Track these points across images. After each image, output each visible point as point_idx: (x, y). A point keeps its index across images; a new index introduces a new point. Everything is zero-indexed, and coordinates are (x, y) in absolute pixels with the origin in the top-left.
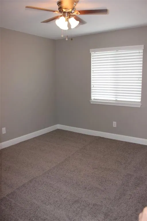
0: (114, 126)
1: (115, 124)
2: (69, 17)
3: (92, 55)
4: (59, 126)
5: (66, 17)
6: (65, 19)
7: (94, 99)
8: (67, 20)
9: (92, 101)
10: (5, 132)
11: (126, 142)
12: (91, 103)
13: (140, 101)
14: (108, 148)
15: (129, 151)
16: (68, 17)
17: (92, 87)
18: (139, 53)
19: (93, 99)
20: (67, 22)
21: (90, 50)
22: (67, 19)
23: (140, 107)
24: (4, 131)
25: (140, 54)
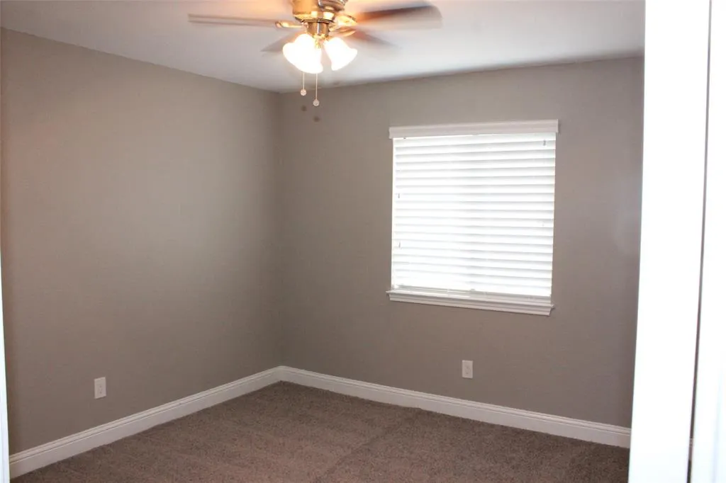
0: (464, 375)
1: (467, 368)
2: (327, 36)
3: (395, 145)
4: (283, 373)
5: (316, 36)
6: (314, 40)
7: (403, 287)
8: (319, 43)
9: (392, 294)
10: (104, 394)
11: (504, 428)
12: (391, 299)
13: (548, 293)
14: (445, 449)
15: (514, 458)
16: (323, 35)
17: (396, 247)
18: (545, 143)
19: (396, 287)
20: (319, 51)
21: (391, 129)
22: (321, 40)
23: (548, 314)
24: (100, 387)
25: (546, 147)
